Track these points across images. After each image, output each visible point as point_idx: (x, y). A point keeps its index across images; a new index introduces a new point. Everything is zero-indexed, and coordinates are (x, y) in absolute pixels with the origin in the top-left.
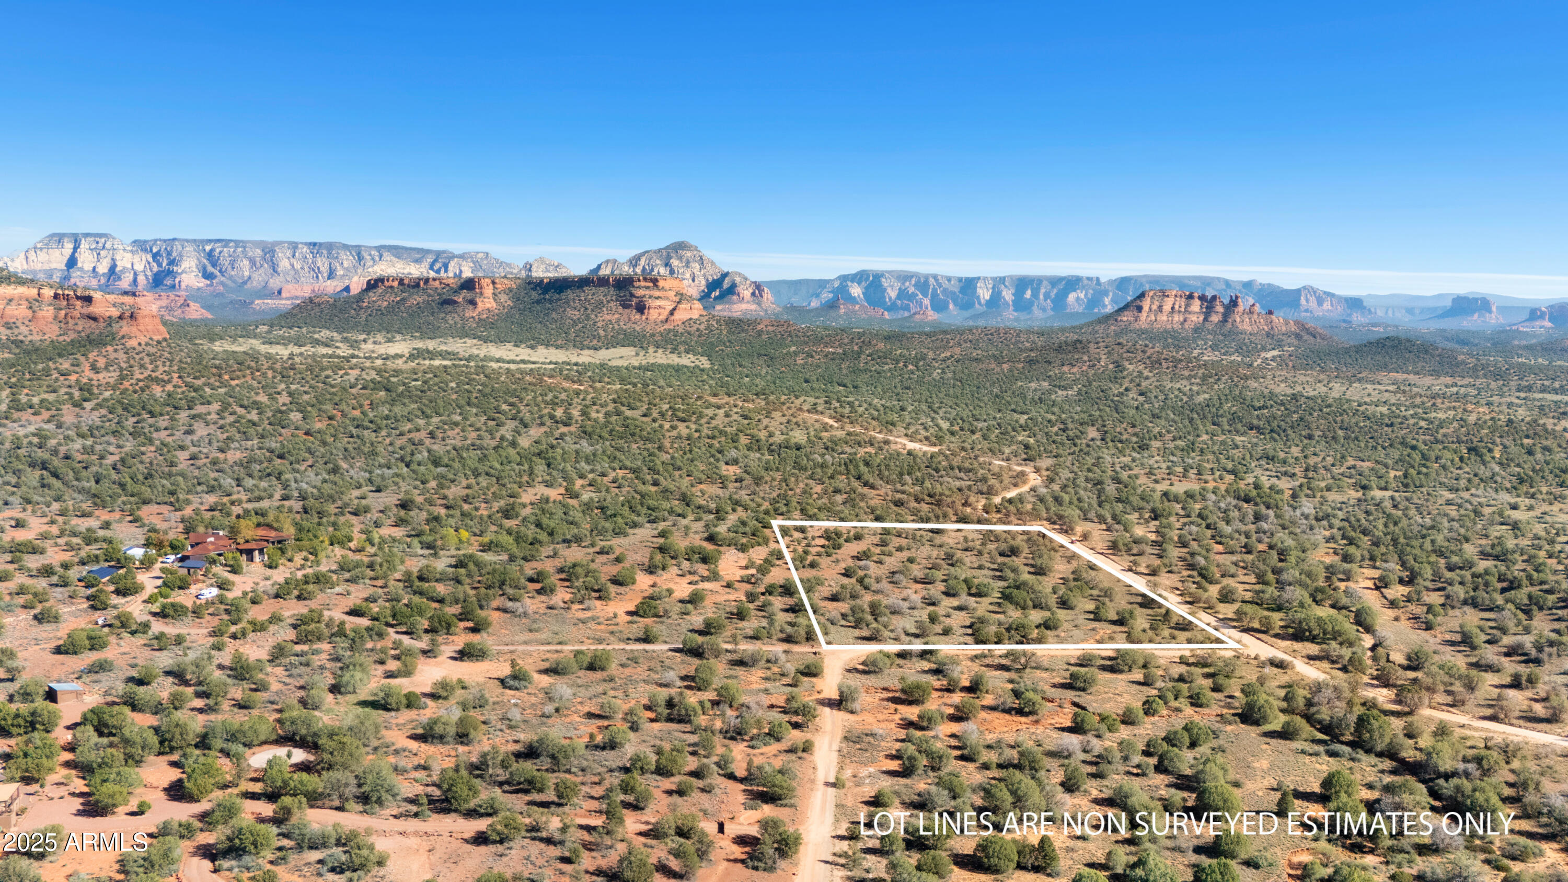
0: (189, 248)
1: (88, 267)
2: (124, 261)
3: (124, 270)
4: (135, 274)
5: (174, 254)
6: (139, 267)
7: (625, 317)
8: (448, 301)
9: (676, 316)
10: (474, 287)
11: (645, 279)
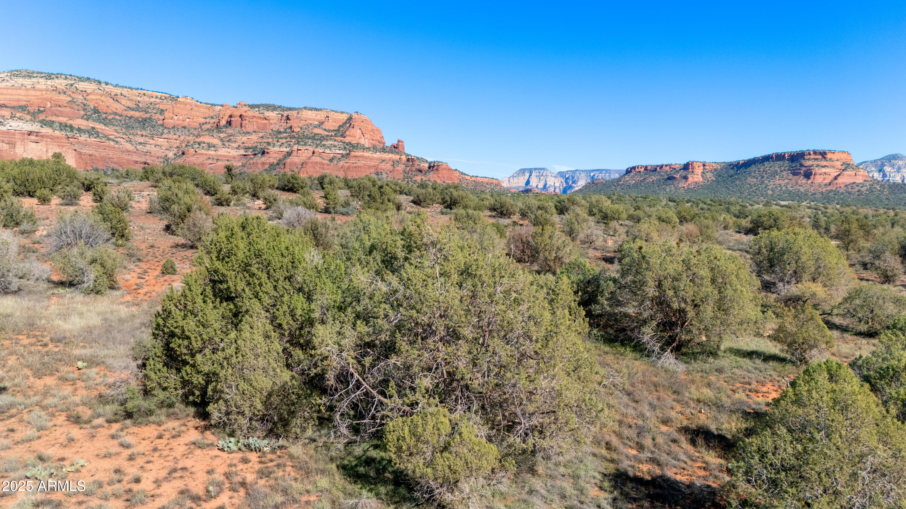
0: (583, 175)
1: (534, 185)
2: (551, 181)
3: (550, 185)
4: (555, 188)
5: (575, 178)
6: (557, 185)
7: (793, 181)
8: (671, 178)
9: (840, 180)
10: (688, 169)
11: (815, 153)
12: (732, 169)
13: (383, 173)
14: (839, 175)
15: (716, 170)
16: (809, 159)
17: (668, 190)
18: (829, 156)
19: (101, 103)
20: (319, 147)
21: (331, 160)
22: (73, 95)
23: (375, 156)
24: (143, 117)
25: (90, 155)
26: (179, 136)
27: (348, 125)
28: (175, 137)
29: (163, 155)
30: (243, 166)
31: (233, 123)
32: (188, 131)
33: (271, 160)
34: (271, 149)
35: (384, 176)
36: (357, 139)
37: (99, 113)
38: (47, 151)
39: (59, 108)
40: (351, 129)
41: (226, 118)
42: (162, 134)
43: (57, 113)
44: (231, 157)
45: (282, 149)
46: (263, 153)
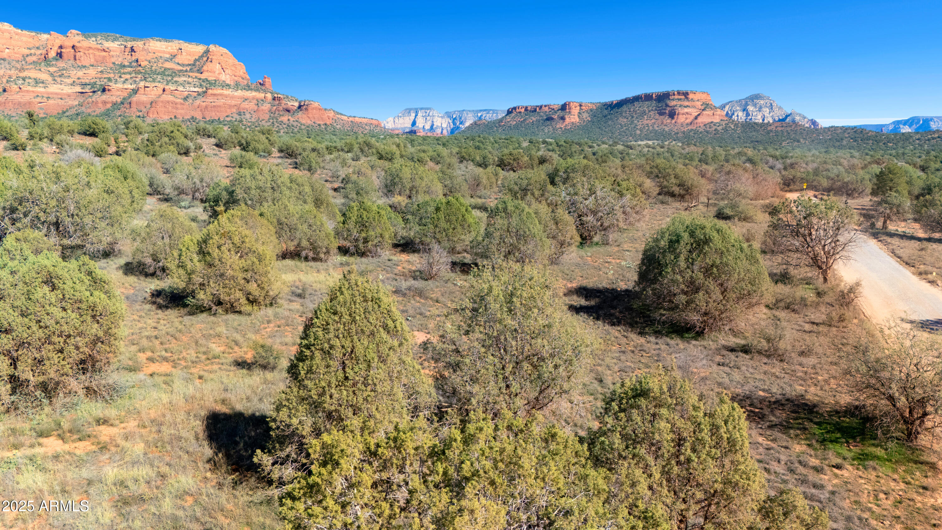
0: (470, 115)
1: (421, 126)
2: (438, 122)
3: (437, 127)
4: (442, 129)
5: (463, 118)
6: (444, 126)
7: (660, 121)
8: (549, 119)
9: (700, 120)
10: (566, 109)
11: (679, 93)
12: (606, 109)
13: (247, 113)
14: (699, 115)
15: (591, 110)
16: (673, 100)
17: (546, 131)
18: (691, 96)
20: (170, 84)
21: (185, 99)
23: (236, 94)
27: (205, 59)
30: (81, 105)
31: (64, 55)
32: (9, 63)
33: (114, 99)
34: (113, 86)
35: (248, 116)
36: (216, 74)
40: (208, 63)
41: (56, 49)
44: (64, 94)
45: (126, 86)
46: (104, 90)
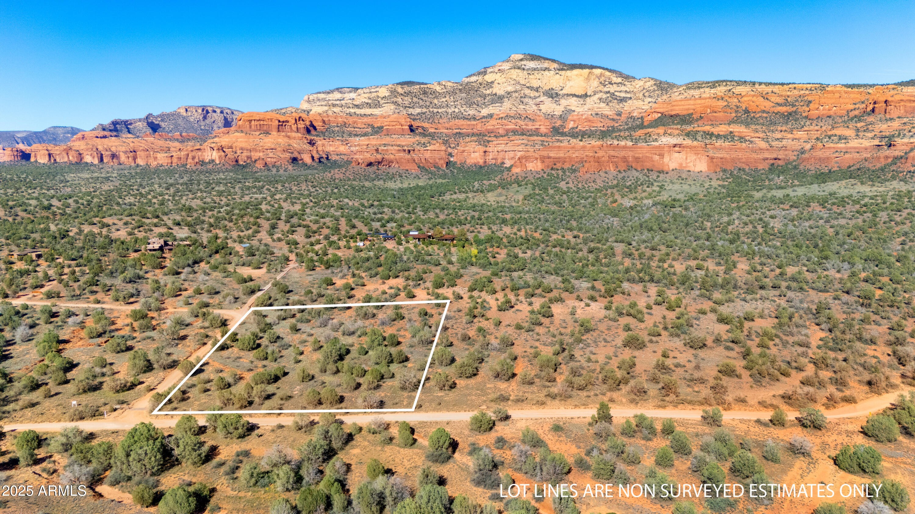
19: (751, 103)
22: (729, 100)
24: (789, 111)
25: (721, 158)
26: (821, 127)
28: (817, 128)
29: (800, 147)
30: (868, 159)
31: (877, 110)
32: (833, 120)
33: (896, 154)
34: (898, 141)
37: (749, 112)
38: (686, 159)
39: (714, 114)
42: (803, 127)
43: (712, 118)
44: (862, 148)
